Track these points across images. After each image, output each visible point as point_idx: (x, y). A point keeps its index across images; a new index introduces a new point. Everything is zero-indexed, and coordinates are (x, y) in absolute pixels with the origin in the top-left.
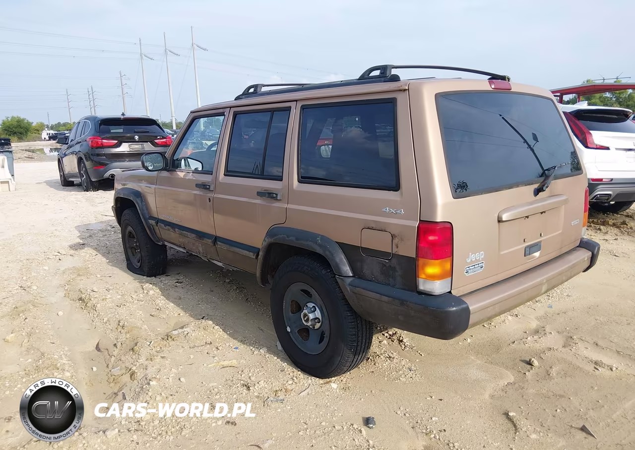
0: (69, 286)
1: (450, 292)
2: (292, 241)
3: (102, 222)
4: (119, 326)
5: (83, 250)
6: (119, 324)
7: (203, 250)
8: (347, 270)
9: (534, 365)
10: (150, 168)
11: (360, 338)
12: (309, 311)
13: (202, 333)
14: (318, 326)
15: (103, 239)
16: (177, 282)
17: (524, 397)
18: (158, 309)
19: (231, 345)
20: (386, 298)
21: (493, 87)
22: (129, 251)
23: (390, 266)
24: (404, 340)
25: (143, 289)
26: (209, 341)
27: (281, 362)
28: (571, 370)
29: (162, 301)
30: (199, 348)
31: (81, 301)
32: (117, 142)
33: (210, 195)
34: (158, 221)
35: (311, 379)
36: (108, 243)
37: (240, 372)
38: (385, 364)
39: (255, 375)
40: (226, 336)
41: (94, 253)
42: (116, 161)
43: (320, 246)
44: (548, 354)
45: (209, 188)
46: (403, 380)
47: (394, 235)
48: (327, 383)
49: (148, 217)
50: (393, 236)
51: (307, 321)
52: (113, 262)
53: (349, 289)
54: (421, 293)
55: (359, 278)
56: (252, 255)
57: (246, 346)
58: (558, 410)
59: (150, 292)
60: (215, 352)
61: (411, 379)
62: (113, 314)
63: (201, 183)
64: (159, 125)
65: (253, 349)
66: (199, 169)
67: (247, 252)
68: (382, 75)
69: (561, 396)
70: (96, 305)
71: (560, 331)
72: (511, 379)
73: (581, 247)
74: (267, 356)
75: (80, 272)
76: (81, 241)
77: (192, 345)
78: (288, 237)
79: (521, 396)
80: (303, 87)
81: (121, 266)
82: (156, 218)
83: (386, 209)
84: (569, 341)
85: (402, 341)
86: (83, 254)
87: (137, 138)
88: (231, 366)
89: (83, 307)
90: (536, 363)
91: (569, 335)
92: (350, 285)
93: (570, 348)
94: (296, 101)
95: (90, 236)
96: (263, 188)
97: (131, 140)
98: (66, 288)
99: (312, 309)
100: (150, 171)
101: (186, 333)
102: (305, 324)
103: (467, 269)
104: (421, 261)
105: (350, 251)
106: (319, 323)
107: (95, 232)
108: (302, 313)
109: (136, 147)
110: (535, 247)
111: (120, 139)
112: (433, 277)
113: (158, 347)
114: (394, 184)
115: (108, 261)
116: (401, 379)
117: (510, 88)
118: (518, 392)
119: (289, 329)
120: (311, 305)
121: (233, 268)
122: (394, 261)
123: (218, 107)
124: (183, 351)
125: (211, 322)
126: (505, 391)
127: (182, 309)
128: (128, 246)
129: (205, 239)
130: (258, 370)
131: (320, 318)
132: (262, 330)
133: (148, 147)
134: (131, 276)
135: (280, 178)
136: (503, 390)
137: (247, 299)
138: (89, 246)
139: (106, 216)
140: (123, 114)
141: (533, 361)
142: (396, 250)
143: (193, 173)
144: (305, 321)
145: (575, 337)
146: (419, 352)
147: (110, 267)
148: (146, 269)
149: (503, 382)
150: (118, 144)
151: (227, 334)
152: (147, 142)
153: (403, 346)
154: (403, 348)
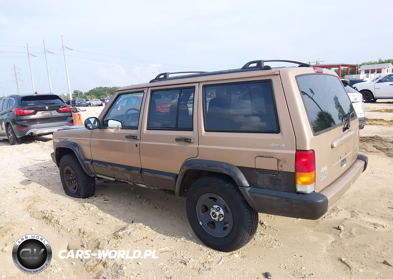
0: (31, 210)
1: (314, 191)
2: (205, 167)
3: (35, 165)
4: (80, 233)
5: (31, 185)
6: (80, 232)
7: (130, 178)
8: (245, 183)
9: (341, 229)
10: (91, 128)
11: (253, 224)
12: (216, 210)
13: (140, 231)
14: (222, 219)
15: (41, 176)
16: (105, 200)
17: (345, 248)
18: (101, 219)
19: (160, 238)
20: (276, 198)
21: (316, 71)
22: (67, 183)
23: (277, 178)
24: (264, 223)
25: (84, 207)
26: (145, 236)
27: (197, 245)
28: (362, 230)
29: (101, 214)
30: (140, 241)
31: (45, 219)
32: (34, 111)
33: (137, 142)
34: (92, 161)
35: (221, 253)
36: (45, 178)
37: (175, 254)
38: (260, 239)
39: (185, 255)
40: (154, 232)
41: (39, 186)
42: (33, 124)
43: (226, 169)
44: (346, 222)
45: (137, 138)
46: (275, 247)
47: (279, 159)
48: (231, 255)
49: (83, 159)
50: (278, 161)
51: (215, 217)
52: (54, 191)
53: (249, 195)
54: (299, 193)
55: (254, 187)
56: (171, 178)
57: (170, 237)
58: (366, 254)
59: (91, 208)
60: (152, 243)
61: (279, 246)
62: (73, 225)
63: (128, 135)
64: (61, 99)
65: (176, 238)
66: (120, 127)
67: (168, 177)
68: (258, 66)
69: (364, 246)
70: (58, 220)
71: (346, 208)
72: (333, 239)
73: (358, 159)
74: (187, 242)
75: (35, 199)
76: (27, 179)
77: (135, 240)
78: (201, 165)
79: (342, 248)
80: (202, 74)
81: (61, 193)
82: (91, 160)
83: (272, 145)
84: (353, 214)
85: (263, 223)
86: (32, 187)
87: (47, 108)
88: (166, 251)
89: (48, 223)
90: (342, 228)
91: (351, 210)
92: (249, 192)
93: (355, 217)
94: (199, 82)
95: (32, 175)
96: (179, 136)
97: (43, 109)
98: (30, 211)
99: (218, 209)
100: (90, 129)
101: (128, 232)
102: (213, 218)
103: (321, 176)
104: (298, 174)
105: (247, 171)
106: (222, 217)
107: (34, 171)
108: (211, 213)
109: (47, 114)
110: (344, 161)
111: (35, 109)
112: (306, 183)
113: (114, 244)
114: (276, 129)
115: (51, 190)
116: (273, 247)
117: (321, 71)
118: (340, 246)
119: (201, 223)
120: (216, 206)
121: (155, 188)
122: (280, 175)
123: (138, 87)
124: (131, 245)
125: (141, 224)
126: (333, 246)
127: (117, 217)
128: (65, 179)
129: (133, 171)
130: (186, 251)
131: (224, 214)
132: (174, 225)
133: (55, 113)
134: (71, 199)
135: (191, 129)
136: (332, 246)
137: (156, 207)
138: (33, 181)
139: (37, 160)
140: (36, 93)
141: (340, 227)
142: (281, 168)
143: (121, 129)
144: (213, 217)
145: (355, 211)
146: (275, 229)
147: (54, 195)
148: (82, 193)
149: (330, 242)
150: (34, 112)
151: (154, 230)
152: (54, 110)
153: (265, 227)
154: (265, 228)
